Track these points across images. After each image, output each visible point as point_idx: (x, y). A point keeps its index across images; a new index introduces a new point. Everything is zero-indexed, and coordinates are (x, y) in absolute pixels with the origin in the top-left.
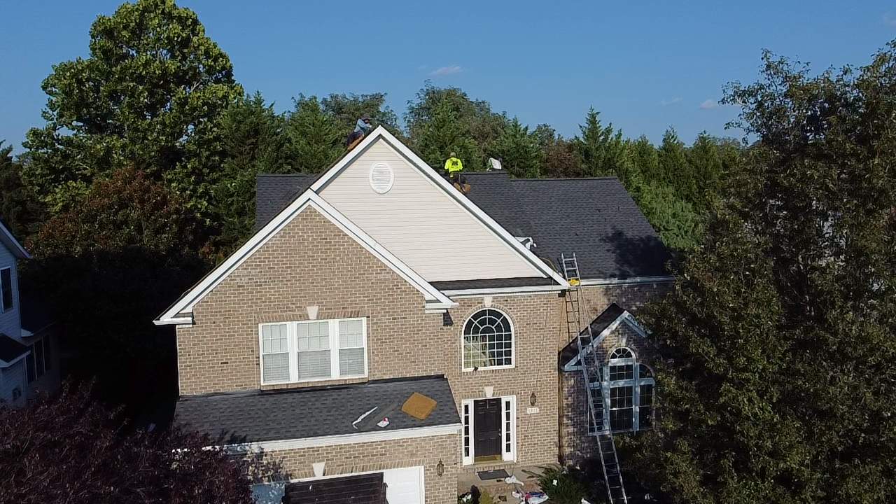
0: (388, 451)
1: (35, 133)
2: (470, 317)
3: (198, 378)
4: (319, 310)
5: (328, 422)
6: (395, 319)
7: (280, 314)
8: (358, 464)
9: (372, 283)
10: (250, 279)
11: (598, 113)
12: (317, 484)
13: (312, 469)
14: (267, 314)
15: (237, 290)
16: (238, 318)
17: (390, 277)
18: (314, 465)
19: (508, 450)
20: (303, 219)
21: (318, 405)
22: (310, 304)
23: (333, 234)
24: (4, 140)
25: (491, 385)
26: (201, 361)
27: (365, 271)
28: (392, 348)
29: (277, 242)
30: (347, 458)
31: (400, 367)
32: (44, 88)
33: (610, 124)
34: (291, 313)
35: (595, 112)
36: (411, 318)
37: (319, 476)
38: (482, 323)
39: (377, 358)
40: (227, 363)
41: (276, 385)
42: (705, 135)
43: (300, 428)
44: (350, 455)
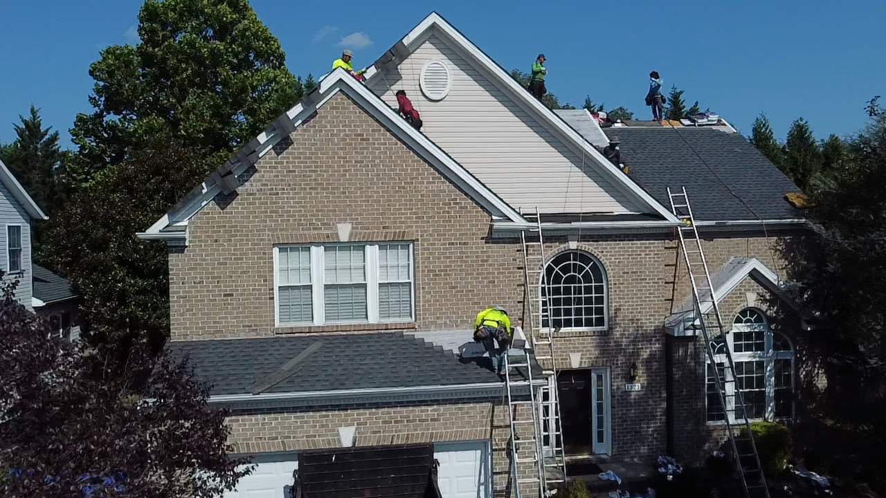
0: (443, 414)
1: (81, 120)
2: (549, 262)
3: (194, 314)
4: (353, 228)
5: (360, 372)
6: (453, 244)
7: (301, 232)
8: (400, 431)
9: (422, 196)
10: (263, 185)
11: (681, 92)
12: (343, 453)
13: (338, 435)
14: (285, 233)
15: (247, 199)
16: (247, 235)
17: (445, 188)
18: (341, 429)
19: (600, 439)
20: (333, 108)
21: (349, 352)
22: (340, 221)
23: (371, 129)
24: (51, 127)
25: (578, 351)
26: (198, 291)
27: (413, 178)
28: (448, 283)
29: (298, 137)
30: (384, 422)
31: (459, 309)
32: (91, 73)
33: (697, 103)
34: (316, 232)
35: (678, 91)
36: (474, 244)
37: (347, 442)
38: (565, 269)
39: (428, 296)
40: (232, 295)
41: (296, 328)
42: (802, 123)
43: (322, 377)
44: (391, 417)
